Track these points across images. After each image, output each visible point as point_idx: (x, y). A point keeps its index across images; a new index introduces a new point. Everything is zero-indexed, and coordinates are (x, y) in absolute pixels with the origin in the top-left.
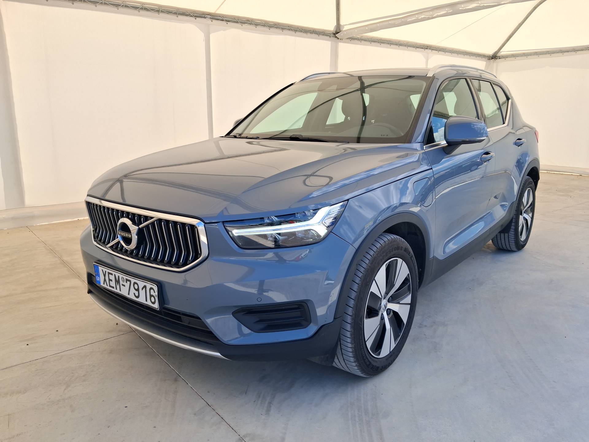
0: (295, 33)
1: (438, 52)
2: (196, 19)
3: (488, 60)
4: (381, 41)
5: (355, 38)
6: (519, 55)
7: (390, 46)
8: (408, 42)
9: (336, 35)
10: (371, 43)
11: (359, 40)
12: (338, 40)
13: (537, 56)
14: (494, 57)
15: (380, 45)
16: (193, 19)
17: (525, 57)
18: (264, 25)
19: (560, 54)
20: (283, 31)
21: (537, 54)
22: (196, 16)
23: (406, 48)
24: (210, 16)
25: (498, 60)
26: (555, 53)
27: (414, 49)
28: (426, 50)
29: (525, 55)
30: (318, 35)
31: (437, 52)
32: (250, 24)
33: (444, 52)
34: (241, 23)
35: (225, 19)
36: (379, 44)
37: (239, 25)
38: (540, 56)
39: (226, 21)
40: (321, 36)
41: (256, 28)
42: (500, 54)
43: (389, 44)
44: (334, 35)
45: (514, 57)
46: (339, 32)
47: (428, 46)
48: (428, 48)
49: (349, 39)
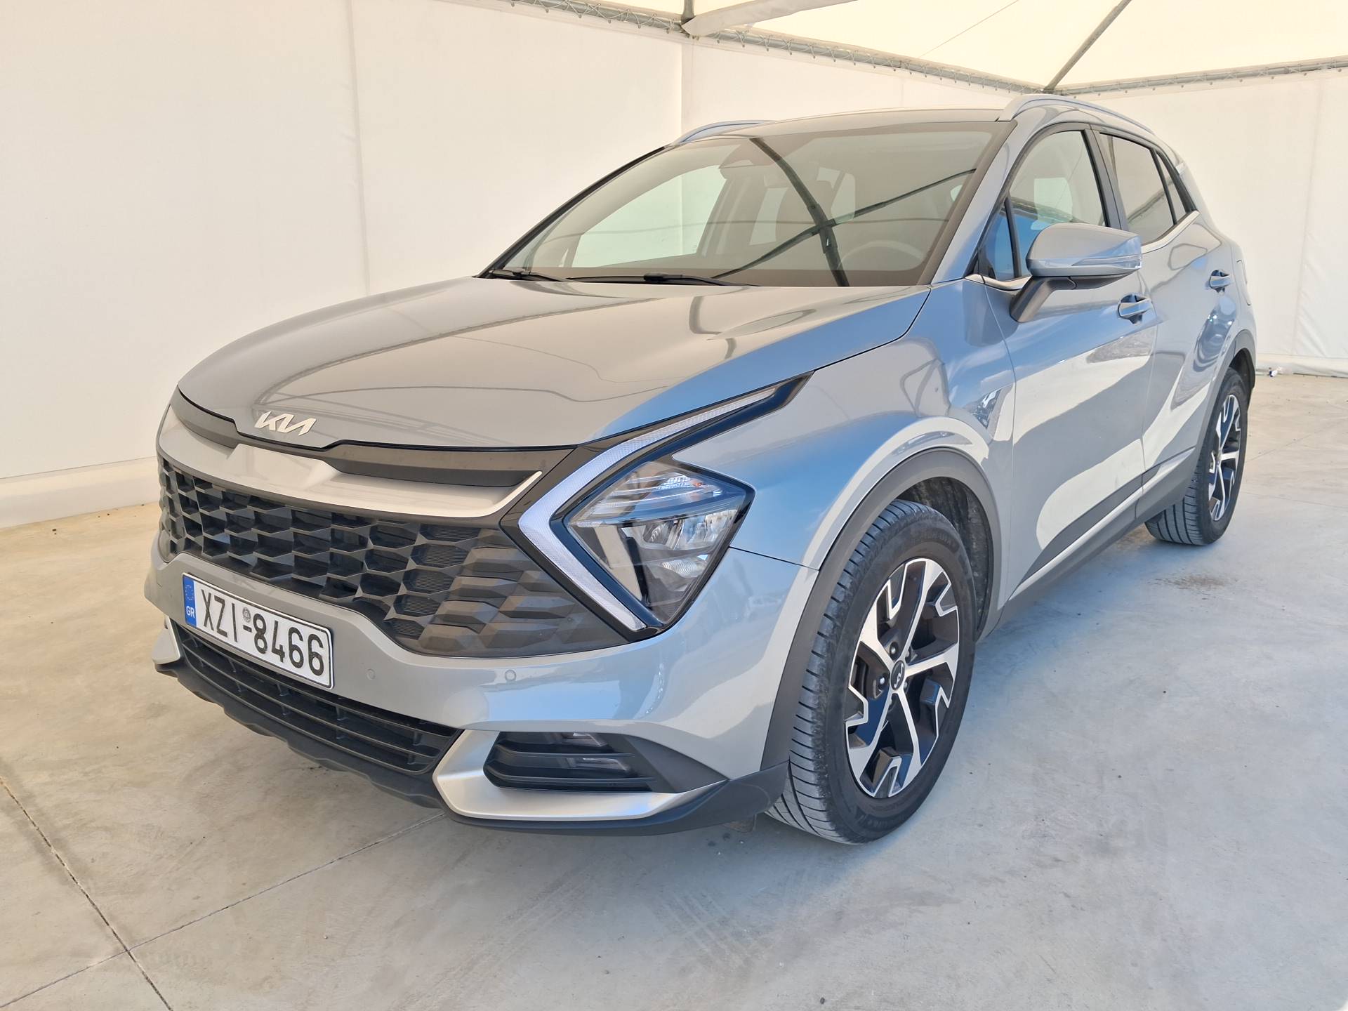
0: (579, 17)
1: (926, 76)
4: (792, 45)
5: (728, 34)
6: (1106, 88)
7: (814, 57)
8: (857, 49)
9: (683, 26)
10: (768, 50)
11: (740, 41)
12: (687, 39)
13: (1149, 90)
14: (1049, 90)
15: (791, 54)
17: (1122, 92)
19: (1206, 84)
20: (547, 12)
21: (1150, 83)
23: (850, 63)
26: (1191, 81)
27: (870, 67)
28: (898, 70)
29: (1121, 86)
30: (637, 26)
31: (922, 76)
33: (937, 75)
36: (786, 53)
38: (1158, 88)
40: (645, 29)
42: (1063, 83)
43: (809, 52)
44: (678, 27)
45: (1096, 91)
46: (691, 19)
47: (902, 60)
48: (903, 65)
49: (716, 38)
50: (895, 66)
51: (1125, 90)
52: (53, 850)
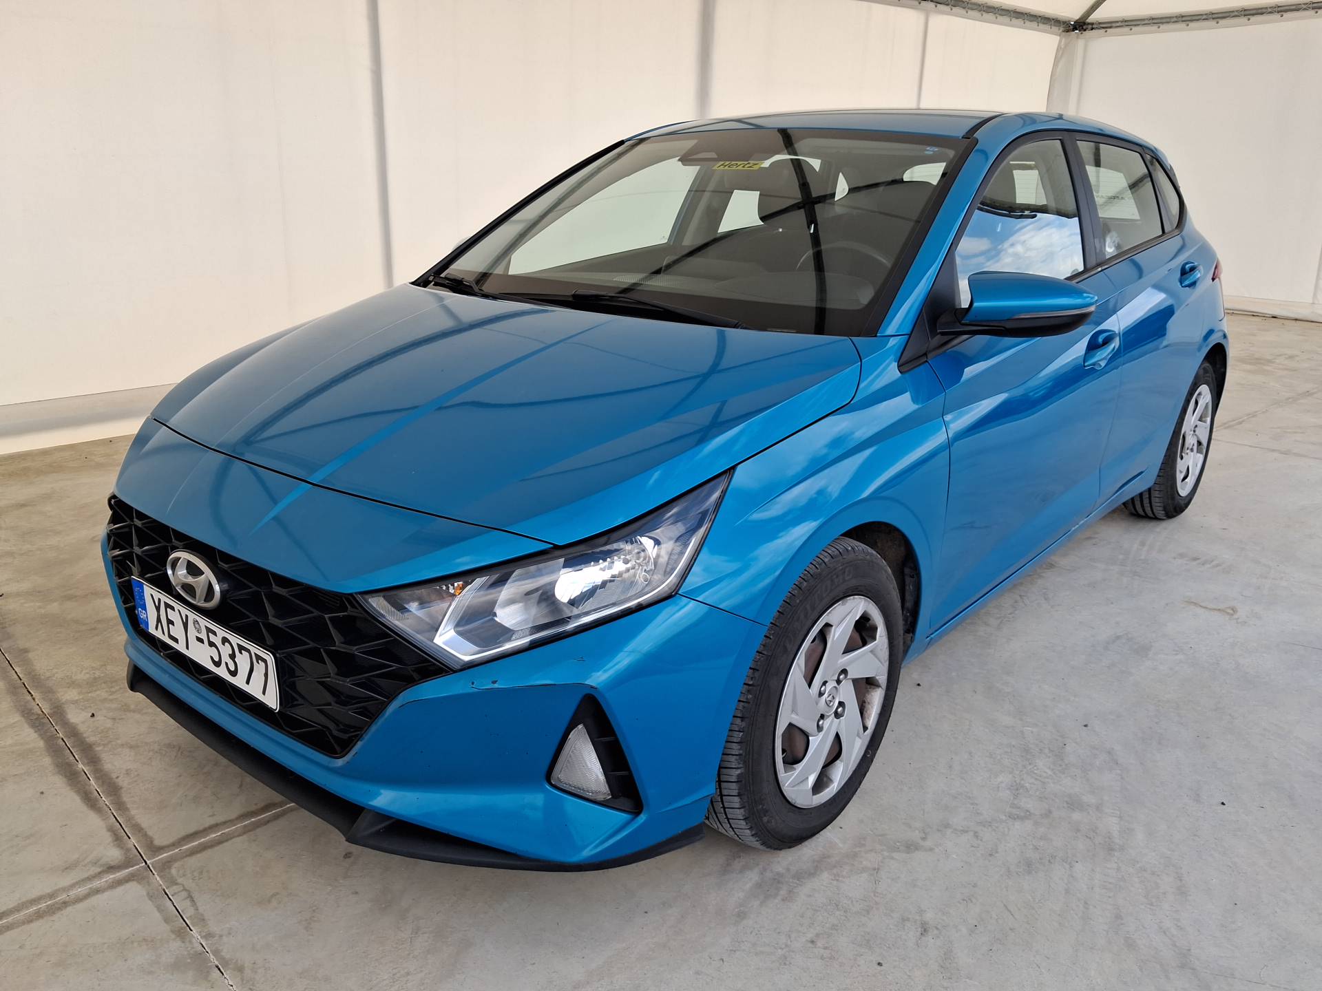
1: (951, 9)
3: (1063, 31)
6: (1138, 23)
13: (1183, 25)
14: (1081, 25)
17: (1155, 28)
19: (1243, 20)
21: (1184, 19)
25: (1088, 33)
26: (1228, 17)
33: (964, 8)
38: (1192, 25)
42: (1094, 17)
52: (80, 766)
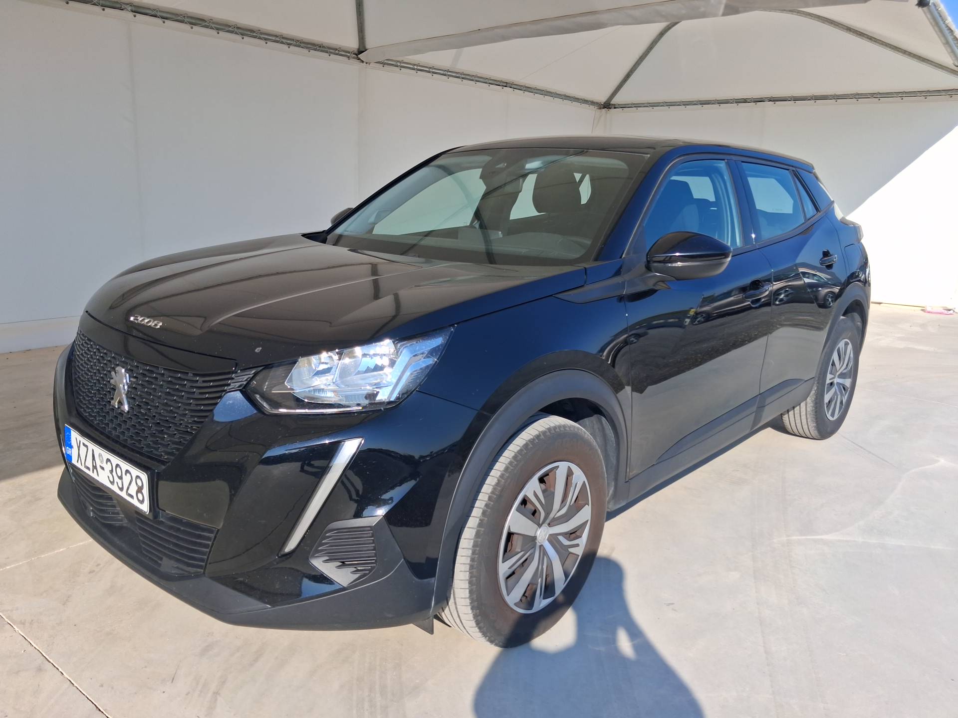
0: (289, 47)
2: (104, 10)
4: (433, 71)
5: (390, 62)
7: (449, 78)
8: (477, 74)
9: (359, 56)
10: (417, 72)
11: (398, 67)
12: (362, 64)
15: (432, 76)
16: (98, 9)
18: (232, 32)
20: (266, 43)
22: (104, 6)
23: (473, 83)
24: (130, 8)
27: (486, 85)
28: (505, 88)
29: (650, 105)
30: (327, 54)
32: (207, 27)
34: (191, 23)
35: (159, 14)
36: (430, 75)
37: (187, 27)
39: (163, 18)
40: (332, 56)
41: (218, 33)
43: (445, 75)
44: (356, 56)
45: (635, 107)
46: (363, 52)
47: (508, 82)
48: (508, 85)
49: (382, 64)
50: (502, 86)
51: (652, 108)
